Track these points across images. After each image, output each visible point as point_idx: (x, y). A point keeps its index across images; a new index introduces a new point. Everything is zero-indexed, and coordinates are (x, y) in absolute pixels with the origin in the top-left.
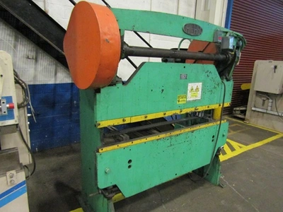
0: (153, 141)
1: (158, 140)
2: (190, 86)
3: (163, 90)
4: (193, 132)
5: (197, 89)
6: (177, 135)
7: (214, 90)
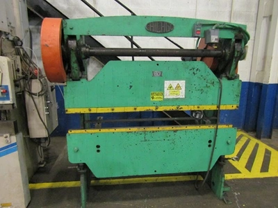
0: (122, 132)
1: (128, 132)
2: (167, 84)
3: (131, 87)
4: (175, 131)
5: (178, 87)
6: (153, 132)
7: (205, 90)
